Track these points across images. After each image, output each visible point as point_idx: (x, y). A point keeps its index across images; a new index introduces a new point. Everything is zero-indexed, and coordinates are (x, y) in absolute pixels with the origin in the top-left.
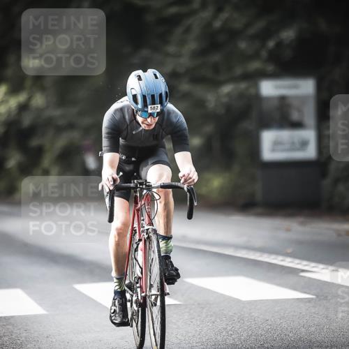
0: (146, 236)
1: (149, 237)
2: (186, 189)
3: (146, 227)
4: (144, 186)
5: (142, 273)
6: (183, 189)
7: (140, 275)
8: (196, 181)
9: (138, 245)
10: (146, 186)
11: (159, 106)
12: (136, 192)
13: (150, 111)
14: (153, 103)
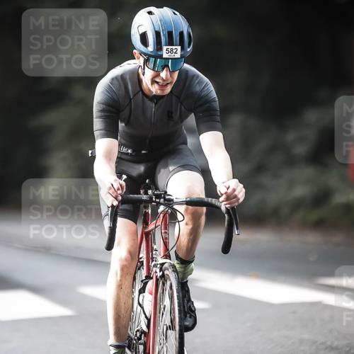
0: (159, 274)
1: (163, 276)
2: (223, 208)
3: (161, 261)
4: (162, 200)
5: (148, 326)
6: (219, 208)
7: (145, 328)
8: (241, 200)
9: (145, 284)
10: (165, 200)
11: (179, 48)
12: (146, 207)
13: (165, 56)
14: (170, 42)
